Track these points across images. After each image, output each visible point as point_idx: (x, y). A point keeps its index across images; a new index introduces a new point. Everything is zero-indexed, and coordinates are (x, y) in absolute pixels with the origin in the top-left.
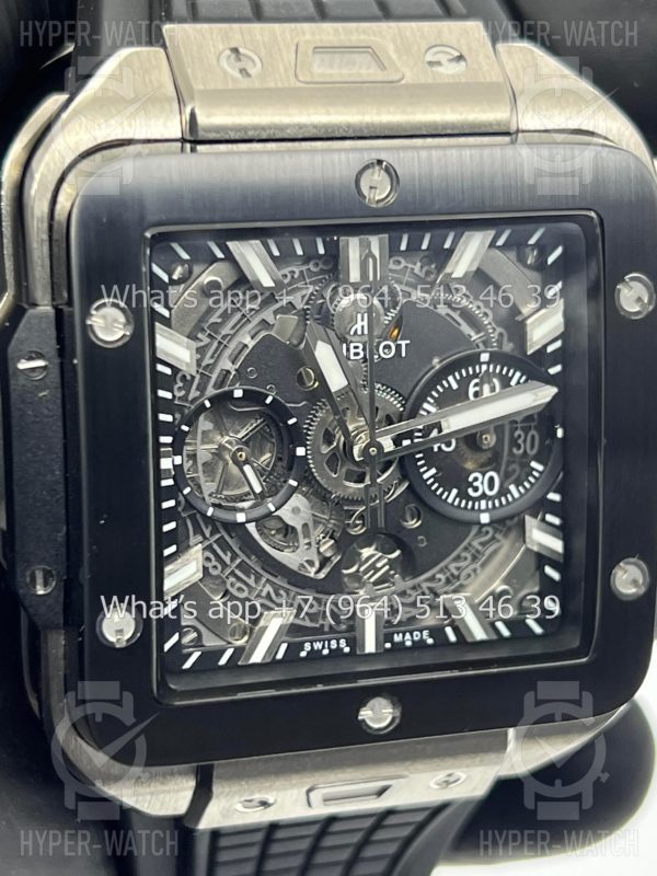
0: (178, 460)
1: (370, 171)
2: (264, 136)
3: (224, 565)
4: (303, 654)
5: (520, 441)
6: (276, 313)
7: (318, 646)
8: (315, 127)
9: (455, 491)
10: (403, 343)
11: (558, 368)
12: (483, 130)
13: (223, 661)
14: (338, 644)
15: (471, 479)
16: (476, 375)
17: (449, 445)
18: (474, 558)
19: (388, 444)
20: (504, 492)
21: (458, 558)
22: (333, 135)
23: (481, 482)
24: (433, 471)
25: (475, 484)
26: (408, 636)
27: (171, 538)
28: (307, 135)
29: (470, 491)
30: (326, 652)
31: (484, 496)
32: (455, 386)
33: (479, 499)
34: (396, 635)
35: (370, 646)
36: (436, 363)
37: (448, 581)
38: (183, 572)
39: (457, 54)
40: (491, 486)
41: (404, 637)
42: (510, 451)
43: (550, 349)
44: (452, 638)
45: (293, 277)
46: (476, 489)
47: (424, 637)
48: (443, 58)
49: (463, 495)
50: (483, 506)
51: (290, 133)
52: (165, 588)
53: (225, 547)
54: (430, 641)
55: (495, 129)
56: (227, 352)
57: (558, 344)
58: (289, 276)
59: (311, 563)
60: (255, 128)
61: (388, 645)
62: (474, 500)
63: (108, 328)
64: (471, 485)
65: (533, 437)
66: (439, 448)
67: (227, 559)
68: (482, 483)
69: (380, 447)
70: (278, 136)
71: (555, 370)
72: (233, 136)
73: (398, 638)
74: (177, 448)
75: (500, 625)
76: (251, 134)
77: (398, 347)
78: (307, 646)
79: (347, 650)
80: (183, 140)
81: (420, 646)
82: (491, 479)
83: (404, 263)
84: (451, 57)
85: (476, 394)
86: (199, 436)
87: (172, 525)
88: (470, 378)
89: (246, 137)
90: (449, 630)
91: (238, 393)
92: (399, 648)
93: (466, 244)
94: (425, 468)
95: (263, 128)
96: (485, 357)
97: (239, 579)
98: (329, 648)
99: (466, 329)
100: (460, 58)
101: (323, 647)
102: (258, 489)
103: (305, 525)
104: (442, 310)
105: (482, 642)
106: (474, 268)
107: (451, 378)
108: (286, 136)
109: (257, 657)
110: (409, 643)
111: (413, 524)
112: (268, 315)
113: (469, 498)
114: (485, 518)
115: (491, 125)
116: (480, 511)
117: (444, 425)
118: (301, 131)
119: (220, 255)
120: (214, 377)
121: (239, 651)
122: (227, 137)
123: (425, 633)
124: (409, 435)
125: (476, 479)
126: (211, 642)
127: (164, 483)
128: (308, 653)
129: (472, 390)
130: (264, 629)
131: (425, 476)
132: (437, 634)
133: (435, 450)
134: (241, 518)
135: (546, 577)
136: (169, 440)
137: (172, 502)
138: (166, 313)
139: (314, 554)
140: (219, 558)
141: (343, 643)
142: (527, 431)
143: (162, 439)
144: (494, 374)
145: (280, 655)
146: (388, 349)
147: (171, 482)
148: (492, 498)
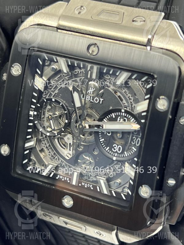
0: (36, 113)
1: (93, 46)
2: (75, 31)
4: (57, 178)
5: (134, 140)
7: (61, 177)
8: (89, 31)
9: (108, 148)
10: (101, 100)
12: (138, 43)
13: (37, 171)
14: (67, 179)
15: (114, 146)
16: (120, 116)
17: (109, 133)
20: (123, 152)
22: (94, 35)
24: (103, 140)
25: (115, 148)
26: (86, 184)
27: (29, 133)
28: (87, 33)
29: (113, 149)
30: (63, 180)
31: (116, 152)
32: (114, 117)
34: (83, 183)
36: (111, 108)
38: (30, 144)
39: (144, 19)
40: (119, 150)
41: (85, 184)
42: (131, 142)
43: (143, 114)
44: (99, 190)
45: (78, 73)
46: (115, 149)
47: (91, 187)
48: (139, 20)
49: (110, 149)
50: (116, 155)
51: (82, 31)
52: (25, 146)
53: (48, 142)
54: (92, 188)
55: (142, 43)
57: (145, 113)
58: (77, 72)
60: (73, 28)
61: (80, 185)
62: (114, 152)
64: (113, 147)
65: (139, 140)
66: (106, 133)
67: (48, 145)
68: (117, 148)
70: (79, 32)
71: (143, 121)
72: (67, 29)
73: (83, 184)
74: (35, 110)
75: (113, 192)
76: (72, 29)
77: (100, 100)
78: (59, 176)
79: (69, 181)
80: (57, 28)
81: (89, 188)
82: (120, 148)
83: (110, 77)
84: (142, 20)
85: (119, 121)
86: (47, 109)
87: (31, 130)
88: (118, 116)
89: (70, 30)
90: (98, 188)
92: (83, 187)
94: (101, 138)
95: (76, 29)
96: (123, 111)
98: (64, 179)
100: (144, 21)
101: (63, 178)
102: (53, 128)
103: (70, 144)
105: (106, 194)
107: (113, 114)
108: (81, 32)
109: (44, 174)
110: (86, 187)
111: (96, 153)
113: (112, 151)
114: (114, 158)
115: (140, 42)
116: (114, 156)
117: (104, 126)
118: (86, 32)
119: (56, 61)
120: (53, 94)
122: (66, 29)
123: (91, 186)
124: (98, 126)
125: (115, 146)
126: (38, 165)
127: (30, 118)
128: (58, 178)
129: (118, 119)
130: (48, 167)
131: (101, 140)
132: (95, 187)
133: (105, 134)
134: (48, 134)
135: (130, 183)
136: (34, 107)
137: (31, 124)
138: (40, 73)
139: (71, 152)
140: (45, 144)
141: (68, 179)
142: (137, 138)
143: (32, 106)
144: (126, 117)
145: (51, 176)
146: (97, 100)
147: (32, 118)
148: (119, 153)
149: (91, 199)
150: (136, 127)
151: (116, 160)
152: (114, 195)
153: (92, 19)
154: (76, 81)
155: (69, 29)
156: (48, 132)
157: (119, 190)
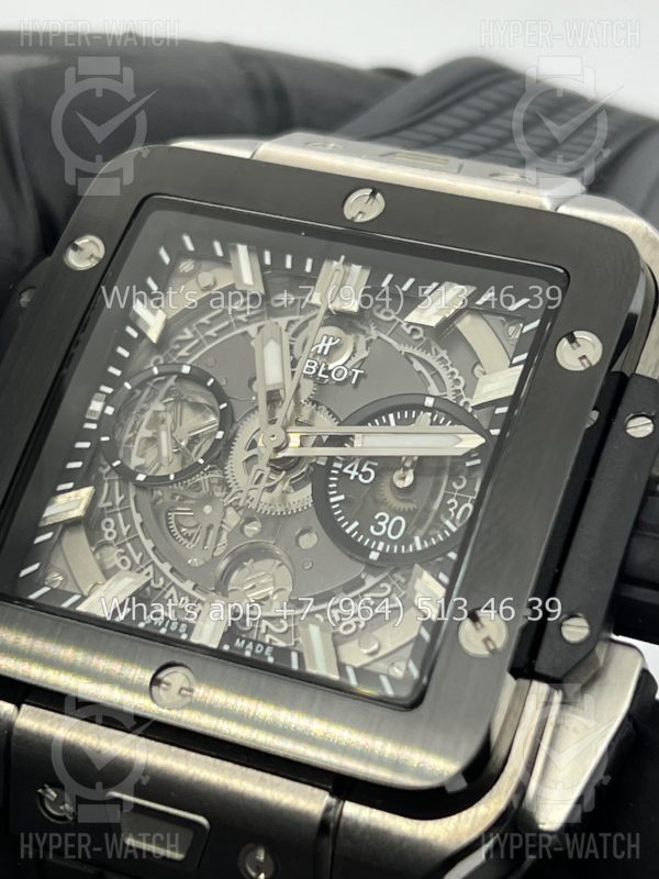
9: (356, 524)
15: (377, 517)
20: (407, 540)
24: (341, 497)
25: (380, 523)
29: (372, 528)
31: (384, 538)
33: (379, 539)
40: (395, 531)
46: (379, 529)
49: (363, 529)
50: (381, 548)
57: (505, 409)
62: (374, 539)
64: (375, 523)
66: (356, 476)
68: (387, 525)
82: (398, 523)
94: (335, 492)
107: (391, 416)
113: (368, 535)
125: (382, 518)
131: (332, 500)
133: (352, 478)
148: (393, 542)
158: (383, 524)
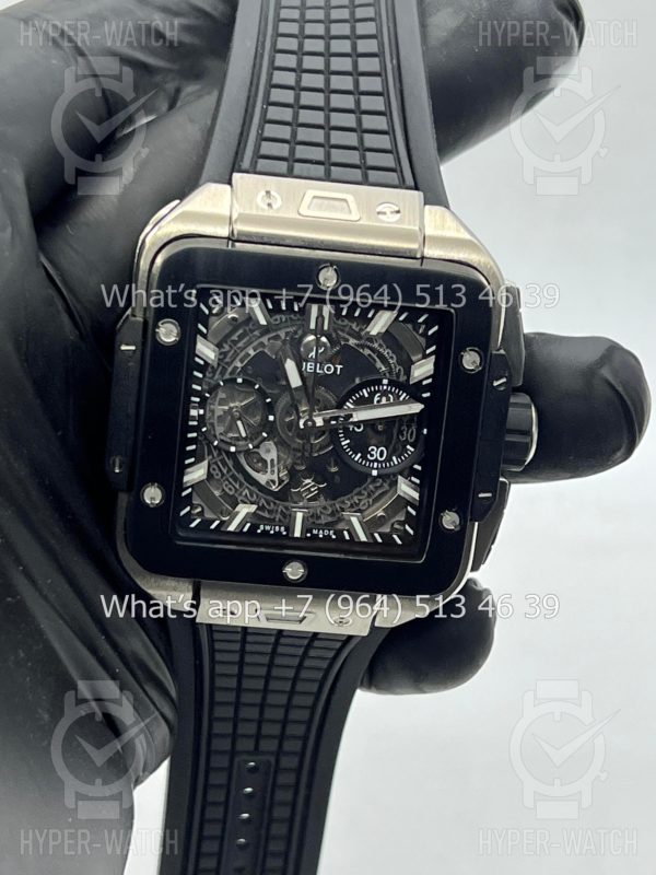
0: (202, 412)
1: (326, 269)
2: (273, 242)
3: (223, 475)
4: (259, 531)
5: (404, 433)
6: (269, 339)
7: (268, 528)
8: (303, 241)
9: (359, 455)
10: (339, 367)
11: (428, 394)
12: (400, 255)
13: (213, 527)
14: (280, 529)
15: (370, 449)
16: (379, 391)
17: (359, 428)
18: (369, 496)
19: (319, 422)
20: (389, 459)
21: (360, 494)
22: (313, 246)
23: (375, 452)
24: (348, 441)
26: (321, 532)
27: (192, 454)
28: (297, 245)
29: (369, 456)
30: (272, 532)
31: (376, 460)
32: (366, 395)
33: (373, 461)
34: (314, 530)
35: (297, 534)
36: (357, 381)
37: (352, 506)
38: (196, 474)
39: (397, 209)
40: (381, 455)
41: (319, 532)
42: (398, 437)
43: (425, 383)
44: (347, 537)
45: (281, 321)
46: (372, 455)
47: (331, 534)
48: (388, 211)
49: (364, 457)
50: (375, 466)
51: (288, 242)
52: (184, 481)
53: (225, 464)
54: (334, 537)
56: (240, 357)
57: (430, 381)
59: (274, 482)
60: (268, 237)
61: (309, 535)
62: (370, 461)
63: (167, 335)
64: (369, 452)
65: (412, 431)
66: (353, 429)
67: (225, 471)
69: (314, 423)
71: (426, 395)
72: (255, 240)
73: (315, 532)
74: (202, 405)
75: (376, 535)
76: (266, 240)
77: (336, 369)
78: (262, 527)
79: (284, 533)
80: (229, 238)
81: (327, 538)
82: (382, 452)
83: (345, 322)
84: (393, 211)
85: (378, 402)
86: (217, 401)
87: (194, 447)
88: (376, 392)
90: (346, 533)
91: (240, 380)
92: (315, 538)
93: (380, 317)
94: (344, 439)
95: (272, 238)
96: (385, 381)
97: (230, 483)
98: (274, 530)
99: (379, 364)
100: (398, 212)
101: (271, 529)
102: (244, 435)
103: (272, 461)
104: (367, 352)
105: (364, 542)
106: (384, 330)
107: (364, 390)
109: (232, 528)
110: (321, 536)
111: (334, 469)
112: (265, 339)
113: (367, 460)
114: (375, 473)
115: (405, 252)
116: (373, 468)
118: (294, 242)
120: (230, 369)
121: (222, 523)
122: (252, 240)
123: (331, 532)
124: (336, 418)
125: (373, 450)
126: (209, 515)
127: (191, 423)
128: (262, 531)
129: (376, 399)
130: (238, 513)
131: (343, 443)
132: (339, 533)
133: (351, 430)
134: (233, 449)
135: (408, 512)
136: (198, 400)
137: (195, 435)
138: (204, 331)
139: (275, 477)
140: (220, 470)
141: (283, 528)
142: (409, 427)
143: (193, 399)
144: (391, 392)
145: (245, 529)
146: (329, 369)
147: (195, 423)
148: (381, 462)
149: (342, 556)
150: (417, 408)
151: (379, 476)
152: (380, 540)
153: (298, 217)
154: (277, 337)
155: (259, 240)
156: (231, 444)
157: (386, 529)
158: (373, 453)
